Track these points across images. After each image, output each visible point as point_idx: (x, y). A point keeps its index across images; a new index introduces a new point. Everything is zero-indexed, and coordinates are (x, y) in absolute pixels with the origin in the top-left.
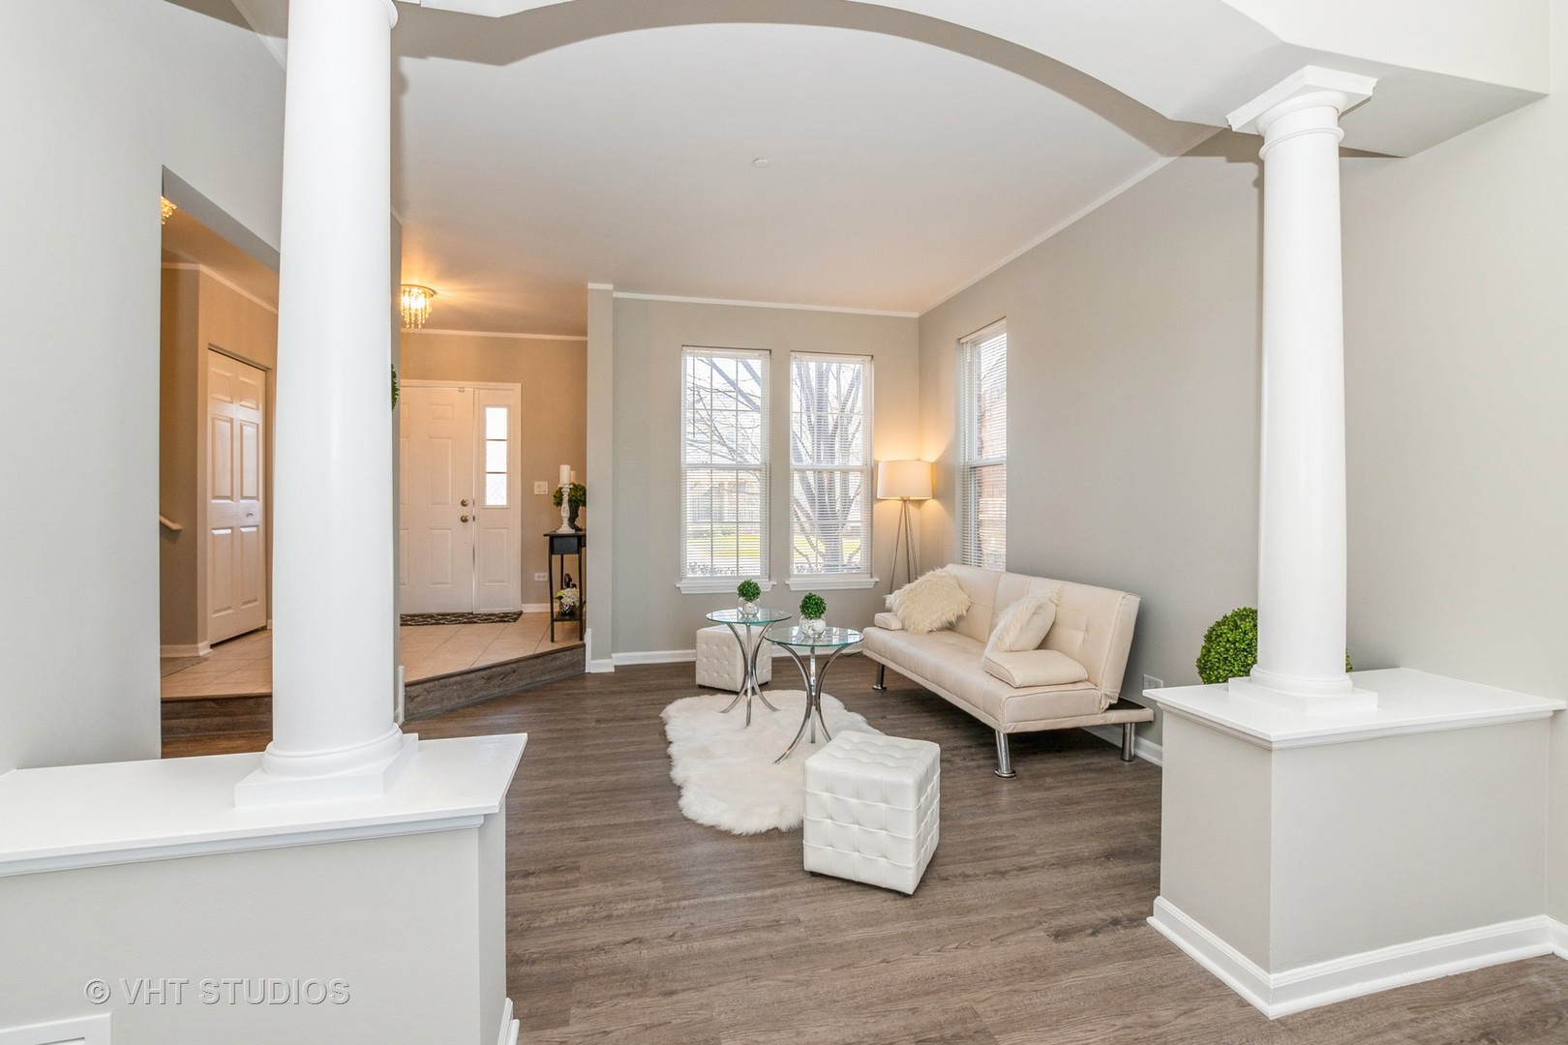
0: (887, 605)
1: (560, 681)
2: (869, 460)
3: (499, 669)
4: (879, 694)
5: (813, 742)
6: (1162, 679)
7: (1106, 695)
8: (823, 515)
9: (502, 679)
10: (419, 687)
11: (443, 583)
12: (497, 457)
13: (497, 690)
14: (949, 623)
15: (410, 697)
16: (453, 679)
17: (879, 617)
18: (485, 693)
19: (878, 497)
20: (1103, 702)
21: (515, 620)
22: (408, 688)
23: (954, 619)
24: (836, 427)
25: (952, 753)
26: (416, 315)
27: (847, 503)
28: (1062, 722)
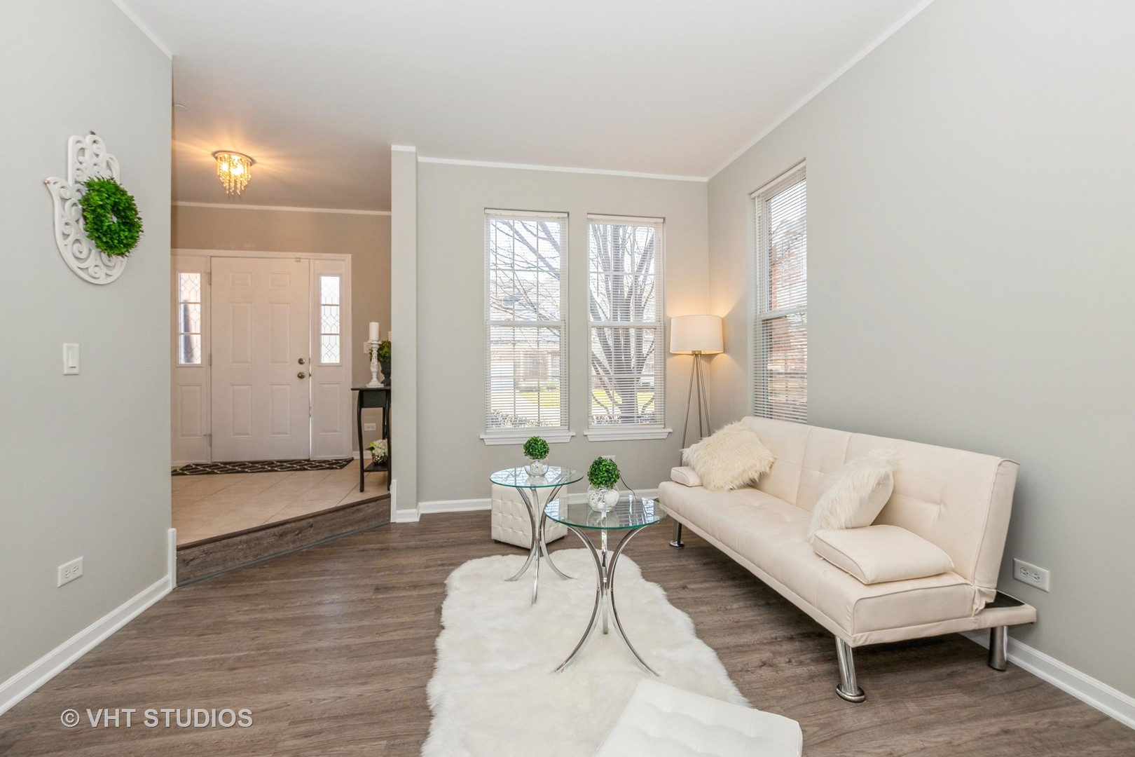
0: (684, 459)
1: (361, 533)
2: (662, 317)
3: (293, 525)
4: (677, 551)
5: (605, 633)
6: (1046, 568)
7: (980, 591)
8: (619, 369)
9: (297, 535)
10: (196, 549)
11: (280, 433)
12: (331, 320)
13: (291, 546)
14: (751, 480)
15: (184, 561)
16: (238, 539)
17: (676, 471)
18: (276, 550)
19: (671, 352)
20: (977, 601)
21: (342, 467)
22: (182, 552)
23: (756, 476)
24: (630, 293)
25: (774, 648)
26: (236, 182)
27: (641, 360)
28: (927, 628)
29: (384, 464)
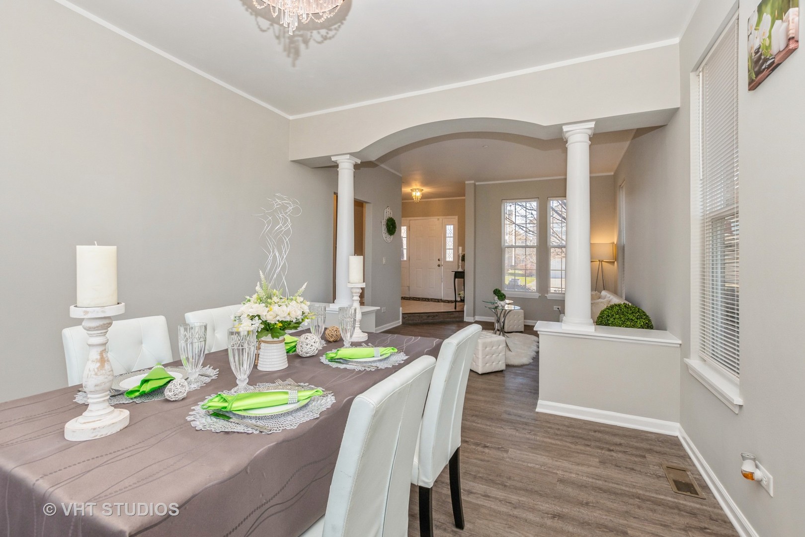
3: (432, 314)
9: (433, 317)
10: (406, 315)
11: (432, 288)
12: (450, 243)
13: (431, 321)
18: (427, 321)
21: (450, 302)
22: (403, 315)
26: (417, 198)
29: (463, 301)
